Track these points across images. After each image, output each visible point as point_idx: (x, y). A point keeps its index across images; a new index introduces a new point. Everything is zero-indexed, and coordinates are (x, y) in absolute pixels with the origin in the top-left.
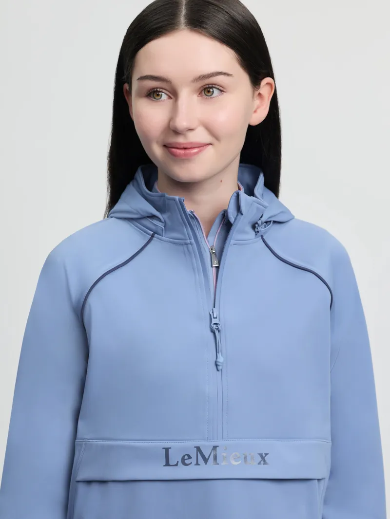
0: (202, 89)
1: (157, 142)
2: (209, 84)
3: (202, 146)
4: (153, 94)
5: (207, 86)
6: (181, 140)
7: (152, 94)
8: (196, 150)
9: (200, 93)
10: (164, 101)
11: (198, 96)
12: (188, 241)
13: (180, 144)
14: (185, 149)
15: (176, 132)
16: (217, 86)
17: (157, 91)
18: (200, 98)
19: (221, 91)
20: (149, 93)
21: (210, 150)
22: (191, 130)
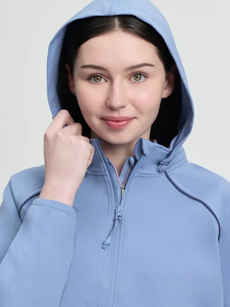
0: (132, 75)
1: (96, 116)
2: (137, 72)
3: (129, 120)
4: (95, 78)
5: (136, 73)
6: (115, 115)
7: (93, 78)
8: (124, 122)
9: (130, 79)
10: (102, 83)
11: (128, 81)
12: (104, 173)
13: (114, 118)
14: (117, 121)
15: (112, 109)
16: (143, 74)
17: (97, 76)
18: (129, 82)
19: (146, 77)
20: (90, 77)
21: (135, 122)
22: (123, 107)
